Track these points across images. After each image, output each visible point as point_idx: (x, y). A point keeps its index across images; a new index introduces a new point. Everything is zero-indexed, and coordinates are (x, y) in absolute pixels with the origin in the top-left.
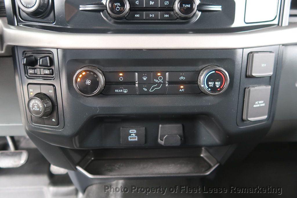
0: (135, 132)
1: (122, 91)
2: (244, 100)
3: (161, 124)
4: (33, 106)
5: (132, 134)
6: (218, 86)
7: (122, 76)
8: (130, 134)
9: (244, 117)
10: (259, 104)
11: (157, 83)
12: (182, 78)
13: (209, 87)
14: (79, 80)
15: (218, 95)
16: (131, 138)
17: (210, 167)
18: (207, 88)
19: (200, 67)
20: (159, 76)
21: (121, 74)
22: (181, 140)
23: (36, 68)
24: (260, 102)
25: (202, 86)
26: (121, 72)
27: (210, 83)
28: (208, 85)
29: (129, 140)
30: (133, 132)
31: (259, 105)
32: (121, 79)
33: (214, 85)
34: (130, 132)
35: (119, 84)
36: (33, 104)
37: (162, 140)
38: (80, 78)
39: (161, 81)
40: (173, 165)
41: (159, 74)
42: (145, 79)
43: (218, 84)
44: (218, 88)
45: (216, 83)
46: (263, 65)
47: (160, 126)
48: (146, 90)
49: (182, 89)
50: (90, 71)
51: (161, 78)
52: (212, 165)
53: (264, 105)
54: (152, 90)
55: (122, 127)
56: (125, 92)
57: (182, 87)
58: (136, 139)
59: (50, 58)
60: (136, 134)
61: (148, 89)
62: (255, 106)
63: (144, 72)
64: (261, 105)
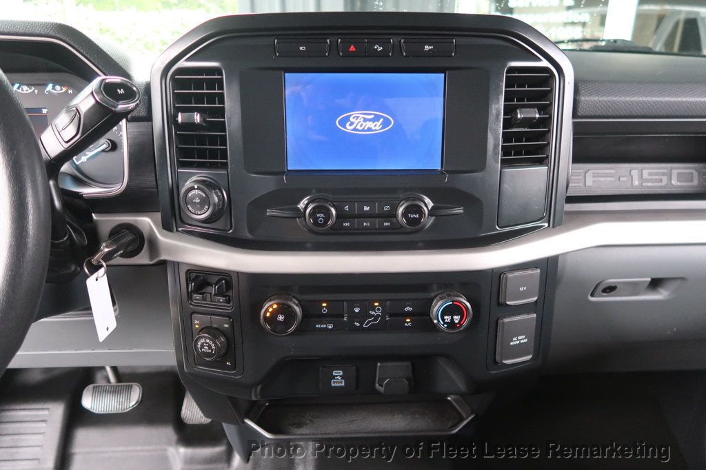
0: (341, 373)
1: (325, 326)
2: (496, 336)
3: (380, 362)
4: (202, 346)
5: (337, 376)
6: (457, 322)
7: (325, 307)
8: (333, 377)
9: (498, 358)
10: (518, 340)
11: (373, 316)
12: (408, 309)
13: (445, 323)
14: (268, 315)
15: (457, 332)
16: (334, 383)
17: (462, 419)
18: (442, 323)
19: (433, 295)
20: (377, 306)
21: (324, 305)
22: (410, 384)
23: (205, 293)
24: (520, 338)
25: (435, 321)
26: (325, 302)
27: (445, 317)
28: (443, 320)
29: (333, 385)
30: (338, 373)
31: (518, 342)
32: (324, 311)
33: (452, 319)
34: (334, 374)
35: (321, 317)
36: (203, 344)
37: (381, 386)
38: (270, 312)
39: (378, 313)
40: (400, 416)
41: (376, 304)
42: (357, 311)
43: (457, 319)
44: (457, 324)
45: (454, 317)
46: (521, 289)
47: (379, 364)
48: (358, 324)
49: (408, 323)
50: (283, 304)
51: (378, 310)
52: (464, 416)
53: (526, 340)
54: (366, 325)
55: (322, 367)
56: (330, 327)
57: (408, 320)
58: (343, 384)
59: (226, 282)
60: (343, 377)
61: (362, 324)
62: (511, 344)
63: (356, 301)
64: (522, 341)
